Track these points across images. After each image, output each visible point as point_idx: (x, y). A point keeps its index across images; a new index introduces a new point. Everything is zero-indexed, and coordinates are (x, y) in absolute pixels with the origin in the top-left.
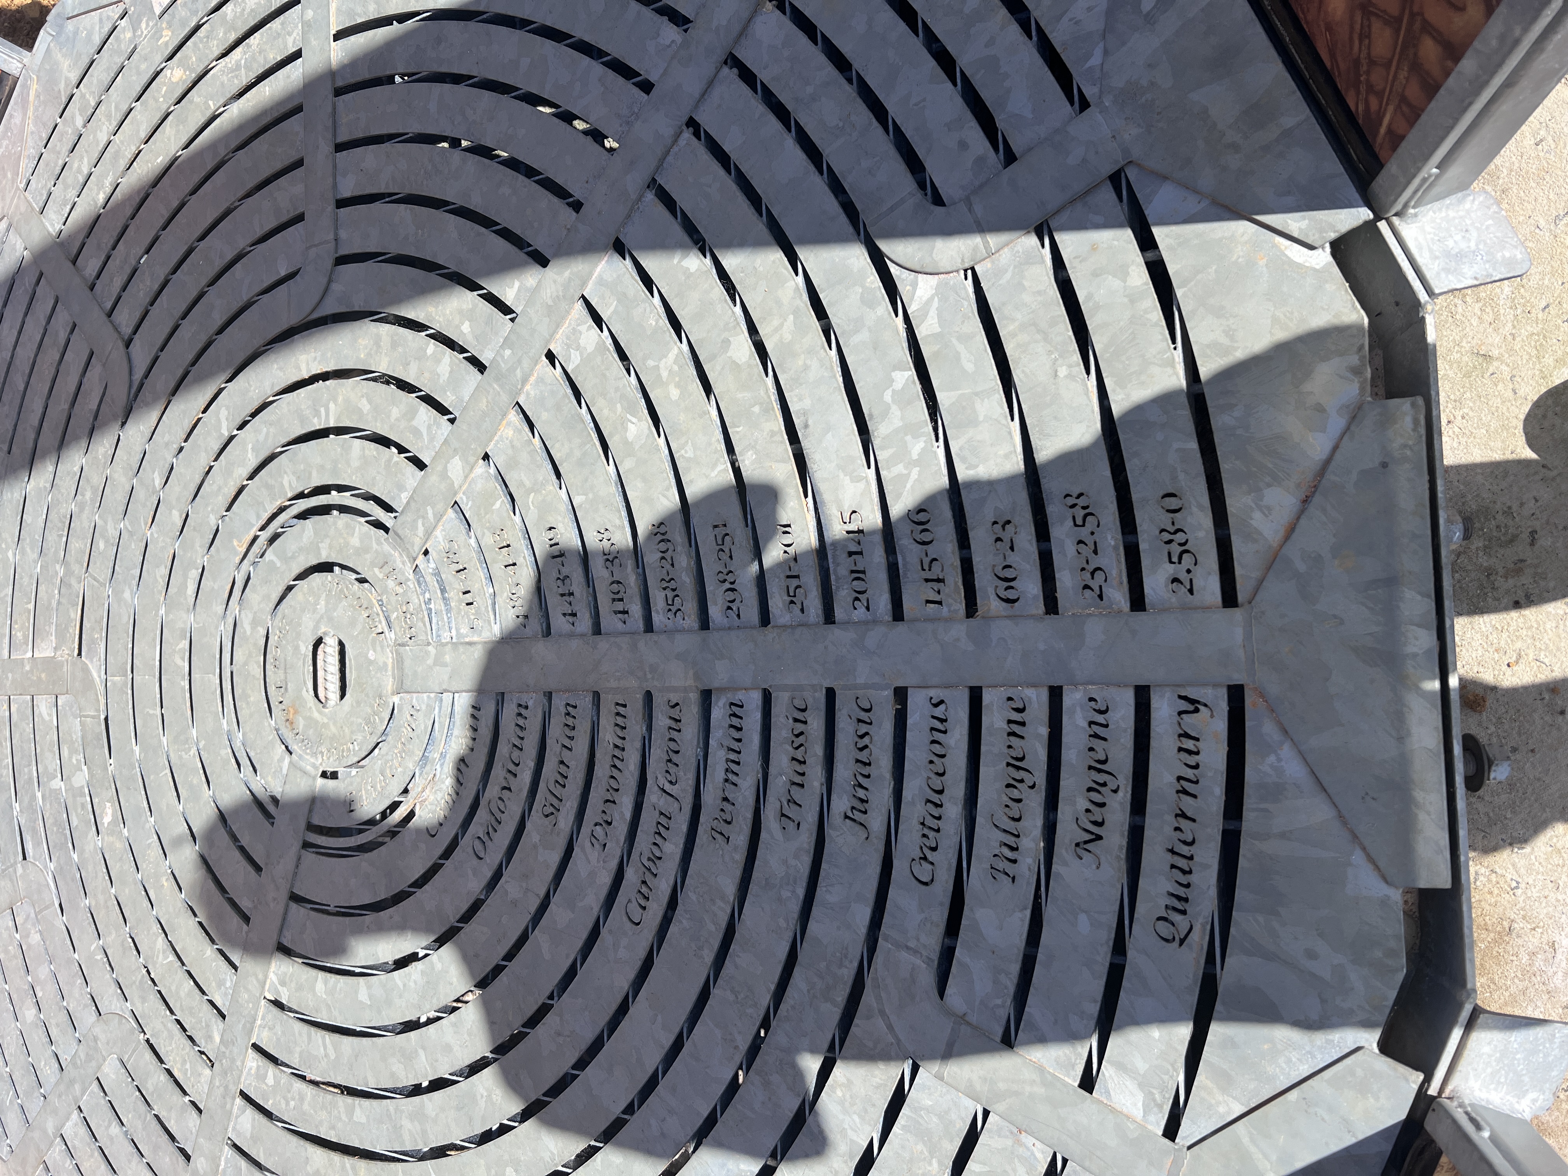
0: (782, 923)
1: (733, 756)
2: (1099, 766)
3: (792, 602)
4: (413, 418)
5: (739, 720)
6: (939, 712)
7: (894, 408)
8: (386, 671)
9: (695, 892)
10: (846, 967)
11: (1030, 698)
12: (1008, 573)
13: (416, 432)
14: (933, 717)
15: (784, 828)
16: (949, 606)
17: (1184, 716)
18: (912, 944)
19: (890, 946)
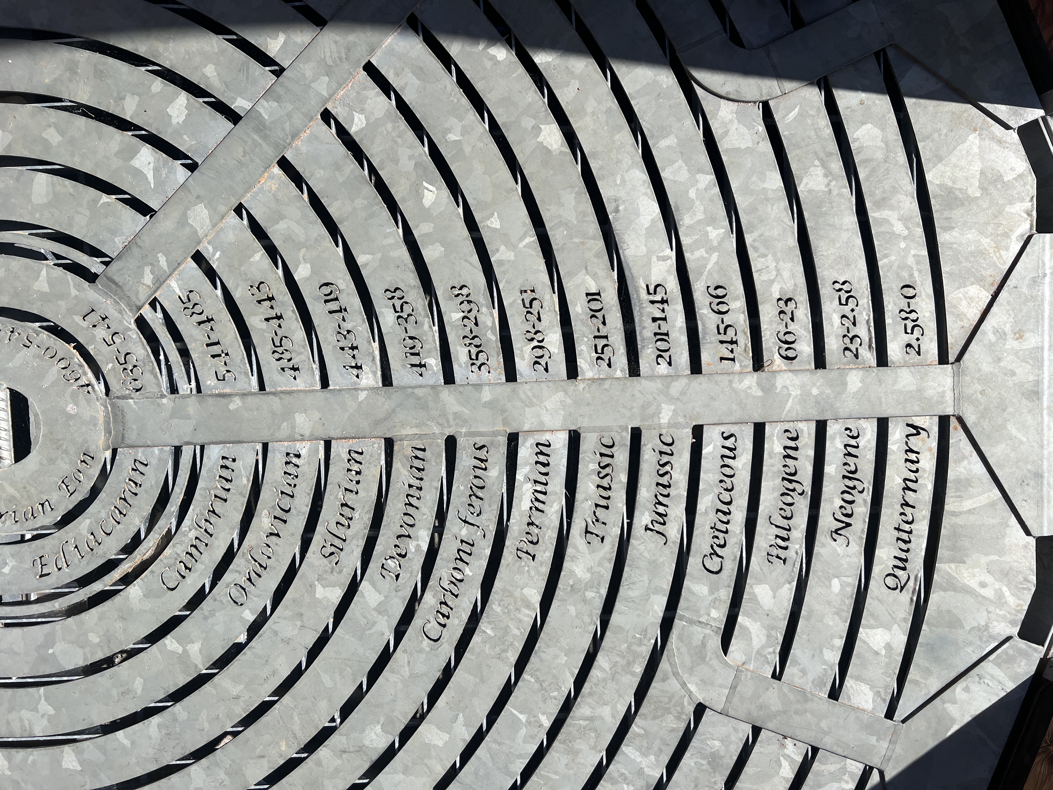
0: (587, 619)
1: (539, 487)
2: (851, 475)
3: (598, 358)
4: (132, 158)
5: (547, 457)
6: (729, 443)
7: (697, 203)
8: (95, 425)
9: (499, 605)
10: (645, 645)
11: (802, 430)
12: (789, 338)
13: (138, 173)
14: (723, 447)
15: (589, 543)
16: (740, 362)
17: (909, 438)
18: (703, 619)
19: (684, 623)
